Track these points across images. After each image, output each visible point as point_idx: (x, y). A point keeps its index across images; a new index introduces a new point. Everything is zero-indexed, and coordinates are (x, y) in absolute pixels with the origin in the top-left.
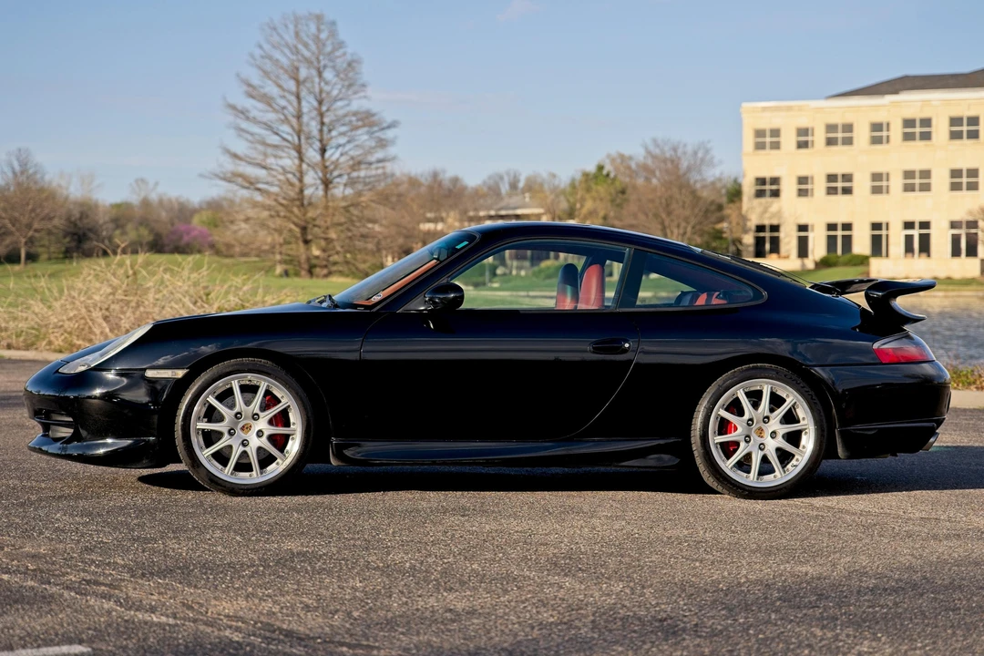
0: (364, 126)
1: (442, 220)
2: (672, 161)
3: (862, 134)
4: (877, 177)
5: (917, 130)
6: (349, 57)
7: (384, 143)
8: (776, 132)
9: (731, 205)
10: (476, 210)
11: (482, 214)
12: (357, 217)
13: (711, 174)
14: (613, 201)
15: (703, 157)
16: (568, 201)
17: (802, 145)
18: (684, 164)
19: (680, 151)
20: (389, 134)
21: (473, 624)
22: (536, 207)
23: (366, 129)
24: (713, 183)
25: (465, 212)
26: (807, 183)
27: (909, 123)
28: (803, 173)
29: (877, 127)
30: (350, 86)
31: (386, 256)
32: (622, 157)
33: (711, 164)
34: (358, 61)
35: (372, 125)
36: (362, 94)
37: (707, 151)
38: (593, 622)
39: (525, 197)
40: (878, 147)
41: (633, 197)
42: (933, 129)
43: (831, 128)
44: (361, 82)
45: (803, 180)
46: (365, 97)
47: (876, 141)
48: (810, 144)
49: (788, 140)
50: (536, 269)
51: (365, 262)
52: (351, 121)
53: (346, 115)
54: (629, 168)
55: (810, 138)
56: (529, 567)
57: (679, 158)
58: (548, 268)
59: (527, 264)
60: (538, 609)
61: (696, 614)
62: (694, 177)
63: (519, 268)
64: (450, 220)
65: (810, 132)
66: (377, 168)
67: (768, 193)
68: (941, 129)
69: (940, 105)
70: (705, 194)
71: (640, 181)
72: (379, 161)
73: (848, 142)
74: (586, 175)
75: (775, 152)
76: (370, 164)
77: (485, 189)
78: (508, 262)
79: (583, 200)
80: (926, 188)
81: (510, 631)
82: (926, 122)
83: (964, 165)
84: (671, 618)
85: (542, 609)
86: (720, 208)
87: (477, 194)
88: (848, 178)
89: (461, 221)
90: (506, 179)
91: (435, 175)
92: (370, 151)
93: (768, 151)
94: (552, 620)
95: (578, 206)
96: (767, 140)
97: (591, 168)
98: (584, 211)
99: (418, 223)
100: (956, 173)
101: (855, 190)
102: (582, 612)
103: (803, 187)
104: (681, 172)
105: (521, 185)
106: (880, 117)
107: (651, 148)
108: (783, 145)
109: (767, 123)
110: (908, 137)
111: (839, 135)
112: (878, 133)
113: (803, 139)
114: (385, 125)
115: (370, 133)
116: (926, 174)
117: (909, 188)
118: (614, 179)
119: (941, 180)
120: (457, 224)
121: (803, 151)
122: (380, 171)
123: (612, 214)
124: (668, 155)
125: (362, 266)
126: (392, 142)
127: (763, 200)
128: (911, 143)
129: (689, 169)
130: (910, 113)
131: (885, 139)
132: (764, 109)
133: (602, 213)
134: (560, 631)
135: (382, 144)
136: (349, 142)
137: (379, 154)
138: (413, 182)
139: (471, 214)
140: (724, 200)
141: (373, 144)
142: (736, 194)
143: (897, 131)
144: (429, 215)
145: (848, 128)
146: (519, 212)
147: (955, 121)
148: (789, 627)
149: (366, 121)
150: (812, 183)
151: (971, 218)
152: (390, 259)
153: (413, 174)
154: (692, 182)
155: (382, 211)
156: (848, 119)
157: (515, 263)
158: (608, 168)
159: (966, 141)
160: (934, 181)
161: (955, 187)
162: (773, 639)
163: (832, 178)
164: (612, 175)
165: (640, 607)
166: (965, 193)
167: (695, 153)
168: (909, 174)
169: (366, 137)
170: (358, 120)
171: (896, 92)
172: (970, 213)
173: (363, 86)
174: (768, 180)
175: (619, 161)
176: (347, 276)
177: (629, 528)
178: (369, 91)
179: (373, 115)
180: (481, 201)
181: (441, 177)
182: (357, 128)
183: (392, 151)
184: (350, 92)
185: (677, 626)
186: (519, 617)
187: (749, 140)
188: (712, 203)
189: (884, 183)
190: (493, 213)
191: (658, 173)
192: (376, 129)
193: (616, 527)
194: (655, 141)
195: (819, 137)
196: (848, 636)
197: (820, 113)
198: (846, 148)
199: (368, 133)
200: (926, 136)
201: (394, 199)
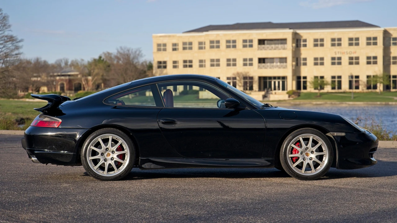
0: (10, 41)
1: (40, 76)
2: (127, 55)
3: (195, 46)
4: (201, 61)
5: (215, 44)
6: (3, 15)
7: (18, 47)
8: (165, 45)
9: (149, 71)
10: (53, 73)
11: (55, 74)
12: (7, 75)
13: (141, 60)
14: (105, 69)
15: (138, 54)
16: (88, 70)
17: (174, 50)
18: (132, 56)
19: (130, 52)
20: (20, 44)
21: (120, 219)
22: (76, 72)
23: (10, 42)
24: (142, 63)
25: (49, 73)
26: (176, 63)
27: (212, 42)
28: (175, 60)
29: (200, 43)
30: (4, 25)
31: (18, 90)
32: (109, 53)
33: (142, 56)
34: (8, 17)
35: (13, 40)
36: (9, 29)
37: (140, 52)
38: (163, 217)
39: (71, 68)
40: (201, 50)
41: (113, 68)
42: (220, 44)
43: (184, 44)
44: (9, 24)
45: (175, 62)
46: (10, 30)
47: (200, 48)
48: (177, 49)
49: (169, 48)
50: (76, 94)
51: (10, 92)
52: (5, 39)
53: (3, 37)
54: (111, 57)
55: (177, 47)
56: (130, 199)
57: (130, 54)
58: (81, 93)
59: (73, 92)
60: (141, 213)
61: (197, 213)
62: (135, 61)
63: (70, 94)
64: (43, 77)
65: (177, 45)
66: (14, 57)
67: (162, 67)
68: (223, 44)
69: (223, 36)
70: (139, 67)
71: (115, 62)
72: (16, 54)
73: (191, 48)
74: (95, 60)
75: (164, 52)
76: (13, 55)
77: (56, 65)
78: (66, 91)
79: (94, 69)
80: (218, 65)
81: (135, 221)
82: (218, 42)
83: (231, 57)
84: (189, 215)
85: (142, 213)
86: (145, 72)
87: (53, 67)
88: (191, 61)
89: (47, 77)
90: (63, 61)
91: (38, 59)
92: (12, 51)
93: (162, 52)
94: (147, 217)
95: (92, 71)
96: (161, 47)
97: (97, 57)
98: (95, 73)
99: (31, 78)
100: (228, 60)
101: (194, 66)
102: (157, 214)
103: (175, 65)
104: (131, 59)
105: (69, 63)
106: (202, 40)
107: (120, 50)
108: (167, 50)
109: (161, 41)
110: (212, 47)
111: (188, 46)
112: (201, 46)
113: (174, 47)
114: (18, 41)
115: (12, 44)
116: (218, 60)
117: (212, 65)
118: (106, 62)
119: (223, 62)
120: (46, 78)
121: (175, 52)
122: (15, 58)
123: (105, 74)
124: (126, 53)
125: (10, 94)
126: (21, 47)
127: (160, 69)
128: (213, 49)
129: (134, 58)
130: (212, 38)
131: (203, 48)
132: (161, 36)
133: (101, 74)
134: (153, 220)
135: (17, 48)
136: (4, 47)
137: (16, 52)
138: (29, 62)
139: (51, 74)
140: (146, 69)
141: (13, 48)
142: (150, 67)
143: (208, 45)
144: (35, 75)
145: (191, 43)
146: (69, 73)
147: (228, 41)
148: (231, 216)
149: (11, 39)
150: (178, 63)
151: (234, 76)
152: (19, 91)
153: (28, 59)
154: (135, 62)
155: (16, 73)
156: (191, 40)
157: (68, 92)
158: (103, 57)
159: (232, 49)
160: (221, 63)
161: (228, 65)
162: (227, 220)
163: (185, 61)
164: (105, 60)
165: (176, 211)
166: (232, 67)
167: (136, 52)
168: (212, 60)
169: (10, 45)
170: (7, 39)
171: (207, 31)
172: (234, 74)
173: (10, 26)
174: (162, 63)
175: (107, 55)
176: (4, 98)
177: (157, 186)
178: (12, 28)
179: (14, 37)
180: (55, 70)
181: (40, 60)
182: (7, 42)
183: (21, 51)
184: (4, 28)
185: (192, 217)
186: (136, 216)
187: (155, 48)
188: (142, 70)
189: (204, 64)
190: (59, 74)
191: (122, 59)
192: (14, 42)
193: (152, 185)
194: (121, 48)
195: (180, 47)
196: (252, 218)
197: (181, 38)
198: (190, 51)
199: (11, 44)
200: (218, 47)
201: (22, 69)
